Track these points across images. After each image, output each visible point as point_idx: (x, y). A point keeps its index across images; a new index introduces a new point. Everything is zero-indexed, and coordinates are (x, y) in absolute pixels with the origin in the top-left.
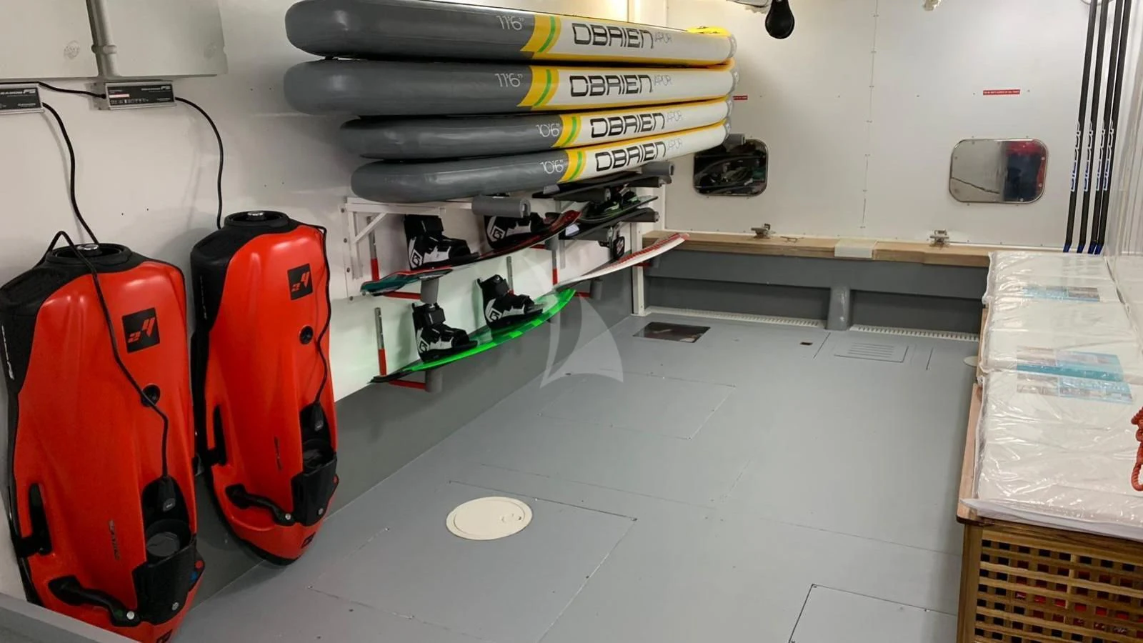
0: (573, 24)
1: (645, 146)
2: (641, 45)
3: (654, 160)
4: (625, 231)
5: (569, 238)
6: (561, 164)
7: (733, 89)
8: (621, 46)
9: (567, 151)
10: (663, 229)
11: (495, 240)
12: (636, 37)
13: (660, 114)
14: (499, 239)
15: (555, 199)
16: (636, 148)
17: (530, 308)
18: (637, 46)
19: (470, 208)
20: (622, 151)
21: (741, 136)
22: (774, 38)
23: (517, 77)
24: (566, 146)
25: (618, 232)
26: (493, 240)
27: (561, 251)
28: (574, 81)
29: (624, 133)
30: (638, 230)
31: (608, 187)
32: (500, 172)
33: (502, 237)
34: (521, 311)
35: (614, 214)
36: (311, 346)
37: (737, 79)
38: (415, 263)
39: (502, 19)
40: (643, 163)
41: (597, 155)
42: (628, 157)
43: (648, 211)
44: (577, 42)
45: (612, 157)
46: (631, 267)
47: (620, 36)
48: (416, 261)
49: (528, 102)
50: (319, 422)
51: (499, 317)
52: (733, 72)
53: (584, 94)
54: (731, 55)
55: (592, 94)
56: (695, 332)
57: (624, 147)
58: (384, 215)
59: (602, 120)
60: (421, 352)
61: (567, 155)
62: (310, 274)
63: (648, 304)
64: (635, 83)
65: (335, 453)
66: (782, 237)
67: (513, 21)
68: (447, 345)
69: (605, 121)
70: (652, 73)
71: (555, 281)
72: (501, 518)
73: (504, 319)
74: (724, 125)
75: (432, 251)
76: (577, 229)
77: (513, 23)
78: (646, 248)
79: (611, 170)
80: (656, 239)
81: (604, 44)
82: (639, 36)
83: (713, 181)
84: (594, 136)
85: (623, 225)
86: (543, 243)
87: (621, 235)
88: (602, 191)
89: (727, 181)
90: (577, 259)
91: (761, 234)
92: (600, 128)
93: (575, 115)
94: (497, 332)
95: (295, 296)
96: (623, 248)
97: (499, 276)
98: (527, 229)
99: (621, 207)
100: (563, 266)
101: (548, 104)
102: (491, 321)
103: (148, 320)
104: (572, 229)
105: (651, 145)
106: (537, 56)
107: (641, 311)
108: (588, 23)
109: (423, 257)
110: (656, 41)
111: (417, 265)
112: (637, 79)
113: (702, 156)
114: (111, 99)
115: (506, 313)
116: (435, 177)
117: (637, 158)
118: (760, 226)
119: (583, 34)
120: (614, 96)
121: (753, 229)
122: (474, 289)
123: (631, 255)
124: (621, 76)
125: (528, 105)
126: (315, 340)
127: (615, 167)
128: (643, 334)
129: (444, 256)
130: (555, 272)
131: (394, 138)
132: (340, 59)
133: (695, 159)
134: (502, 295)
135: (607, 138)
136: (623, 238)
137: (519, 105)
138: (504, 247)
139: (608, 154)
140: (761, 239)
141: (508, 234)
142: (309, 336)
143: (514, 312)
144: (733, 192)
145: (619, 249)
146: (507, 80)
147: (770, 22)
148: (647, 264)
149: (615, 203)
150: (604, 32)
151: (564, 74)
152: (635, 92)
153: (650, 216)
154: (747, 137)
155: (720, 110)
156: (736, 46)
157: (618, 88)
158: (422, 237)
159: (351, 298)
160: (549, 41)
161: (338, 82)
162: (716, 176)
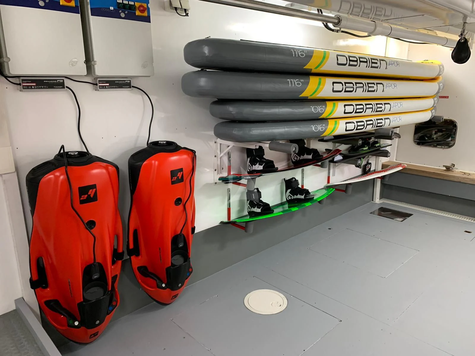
0: (337, 55)
1: (377, 120)
2: (379, 67)
3: (382, 127)
4: (372, 160)
5: (336, 162)
6: (324, 127)
7: (438, 92)
8: (367, 67)
9: (329, 120)
10: (395, 160)
11: (294, 161)
12: (376, 63)
13: (389, 104)
14: (296, 160)
15: (333, 142)
16: (371, 120)
17: (307, 196)
18: (377, 67)
19: (268, 146)
20: (363, 122)
21: (441, 117)
22: (456, 63)
23: (300, 81)
24: (328, 118)
25: (368, 160)
26: (294, 160)
27: (333, 168)
28: (334, 84)
29: (365, 112)
30: (380, 160)
31: (360, 138)
32: (286, 129)
33: (298, 160)
34: (303, 197)
35: (364, 152)
36: (181, 207)
37: (441, 87)
38: (249, 169)
39: (294, 51)
40: (375, 128)
41: (346, 123)
42: (365, 125)
43: (385, 151)
44: (338, 64)
45: (356, 124)
46: (374, 178)
47: (366, 62)
48: (249, 168)
49: (306, 94)
50: (181, 243)
51: (292, 198)
52: (439, 84)
53: (340, 91)
54: (439, 75)
55: (345, 91)
56: (405, 216)
57: (364, 119)
58: (232, 146)
59: (352, 105)
60: (248, 211)
61: (328, 122)
62: (183, 173)
63: (382, 197)
64: (374, 87)
65: (189, 258)
66: (460, 172)
67: (300, 52)
68: (259, 210)
69: (353, 106)
70: (385, 82)
71: (328, 182)
72: (271, 303)
73: (294, 199)
74: (431, 111)
75: (256, 164)
76: (342, 158)
77: (300, 54)
78: (383, 170)
79: (355, 131)
80: (390, 165)
81: (355, 66)
82: (379, 63)
83: (427, 139)
84: (345, 113)
85: (371, 157)
86: (320, 163)
87: (370, 162)
88: (357, 140)
89: (435, 139)
90: (342, 172)
91: (448, 169)
92: (349, 109)
93: (334, 102)
94: (290, 205)
95: (173, 183)
96: (370, 168)
97: (295, 178)
98: (310, 157)
99: (369, 149)
100: (334, 175)
101: (318, 96)
102: (288, 199)
103: (92, 190)
104: (338, 158)
105: (382, 119)
106: (314, 71)
107: (377, 200)
108: (347, 54)
109: (252, 167)
110: (389, 65)
111: (250, 170)
112: (375, 85)
113: (421, 126)
114: (100, 86)
115: (295, 197)
116: (250, 131)
117: (372, 125)
118: (449, 165)
119: (342, 60)
120: (359, 93)
121: (444, 166)
122: (282, 183)
123: (375, 172)
124: (365, 83)
125: (307, 96)
126: (183, 204)
127: (357, 129)
128: (377, 213)
129: (261, 168)
130: (329, 178)
131: (232, 110)
132: (207, 70)
133: (415, 126)
134: (294, 188)
135: (353, 114)
136: (371, 163)
137: (300, 96)
138: (298, 164)
139: (354, 123)
140: (448, 172)
141: (301, 159)
142: (180, 202)
143: (299, 196)
144: (438, 145)
145: (367, 169)
146: (294, 83)
147: (455, 54)
148: (382, 178)
149: (366, 146)
150: (356, 59)
151: (329, 81)
152: (374, 91)
153: (386, 154)
154: (446, 117)
155: (430, 103)
156: (443, 70)
157: (362, 89)
158: (253, 157)
159: (216, 183)
160: (322, 62)
161: (203, 82)
162: (428, 135)
